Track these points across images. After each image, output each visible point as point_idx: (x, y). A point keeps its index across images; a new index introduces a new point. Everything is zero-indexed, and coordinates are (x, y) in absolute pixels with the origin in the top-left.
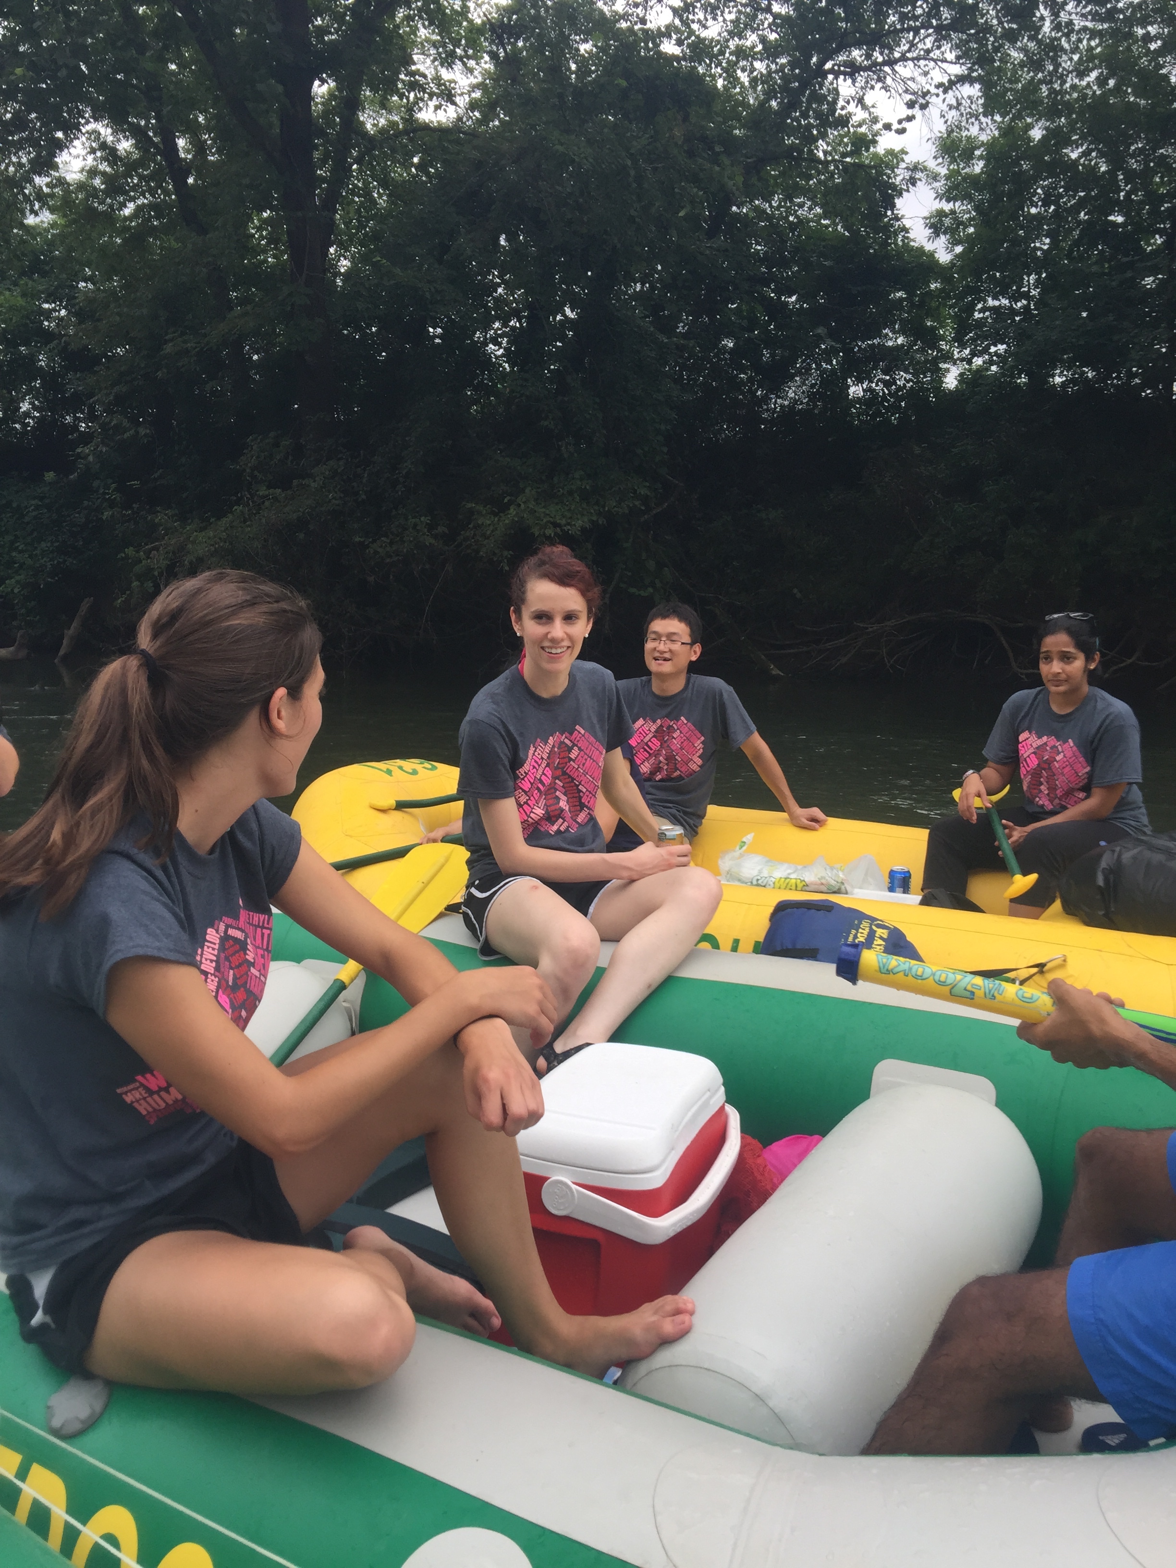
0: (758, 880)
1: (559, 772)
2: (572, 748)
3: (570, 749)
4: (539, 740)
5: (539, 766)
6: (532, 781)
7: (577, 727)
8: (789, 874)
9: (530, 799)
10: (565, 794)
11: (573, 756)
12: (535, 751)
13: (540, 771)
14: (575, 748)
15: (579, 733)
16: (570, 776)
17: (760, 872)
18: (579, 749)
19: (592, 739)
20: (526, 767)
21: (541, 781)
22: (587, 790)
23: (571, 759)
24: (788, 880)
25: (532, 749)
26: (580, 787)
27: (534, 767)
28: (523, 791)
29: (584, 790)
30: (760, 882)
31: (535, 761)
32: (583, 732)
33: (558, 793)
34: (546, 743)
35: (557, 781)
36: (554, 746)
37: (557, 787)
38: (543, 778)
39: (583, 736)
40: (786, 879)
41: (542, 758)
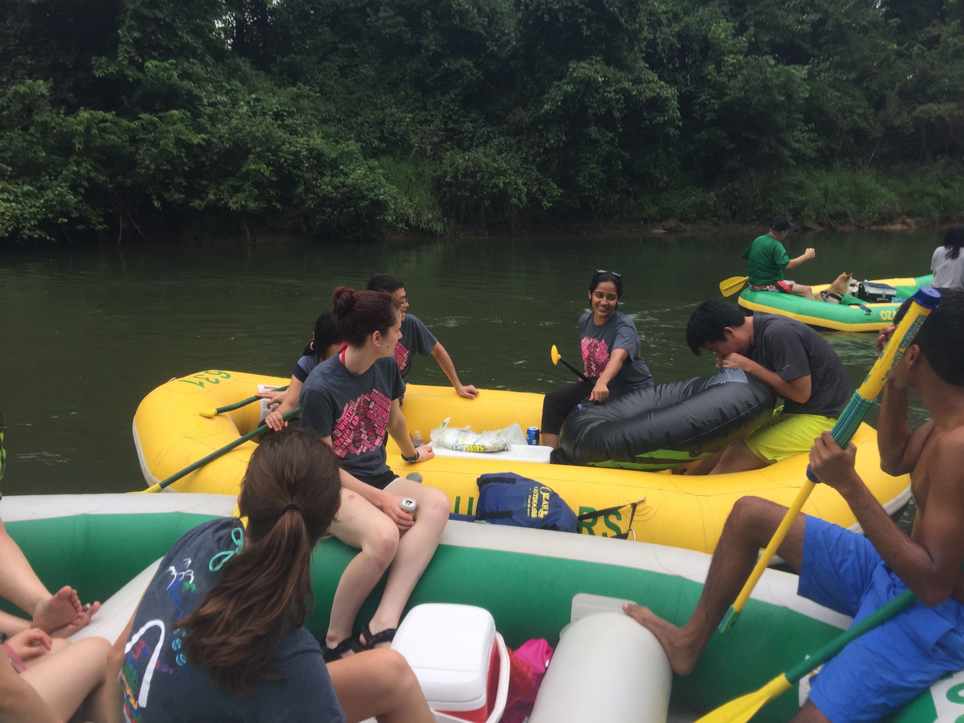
0: (456, 447)
1: (363, 417)
2: (370, 402)
3: (369, 403)
4: (352, 400)
5: (351, 415)
6: (346, 425)
7: (374, 390)
8: (475, 442)
9: (343, 434)
10: (366, 430)
11: (371, 407)
12: (349, 407)
13: (351, 419)
14: (373, 402)
15: (375, 393)
16: (369, 419)
17: (457, 441)
18: (375, 403)
19: (383, 396)
20: (343, 417)
21: (352, 424)
22: (379, 426)
23: (370, 409)
24: (474, 447)
25: (347, 405)
26: (375, 425)
27: (348, 416)
28: (340, 430)
29: (377, 426)
30: (458, 448)
31: (349, 413)
32: (377, 392)
33: (361, 429)
34: (356, 401)
35: (361, 422)
36: (360, 403)
37: (361, 425)
38: (353, 422)
39: (377, 394)
40: (473, 445)
41: (353, 411)
